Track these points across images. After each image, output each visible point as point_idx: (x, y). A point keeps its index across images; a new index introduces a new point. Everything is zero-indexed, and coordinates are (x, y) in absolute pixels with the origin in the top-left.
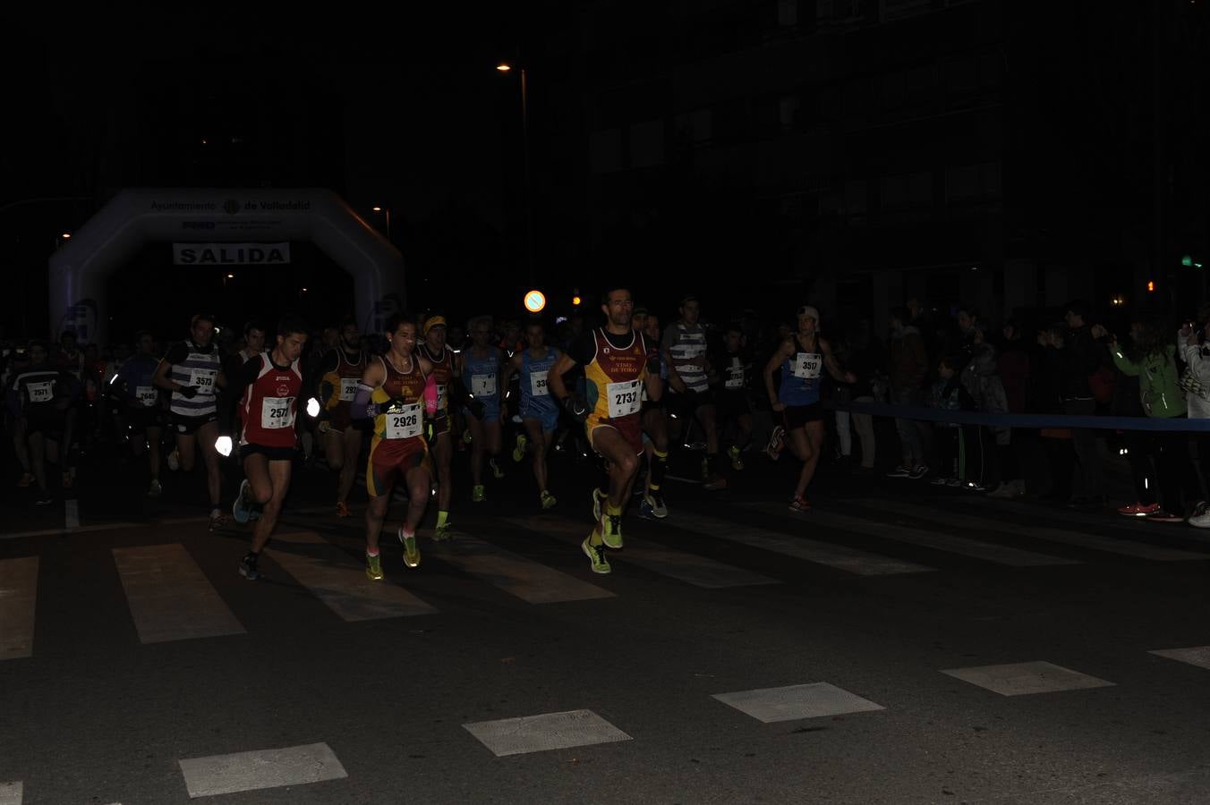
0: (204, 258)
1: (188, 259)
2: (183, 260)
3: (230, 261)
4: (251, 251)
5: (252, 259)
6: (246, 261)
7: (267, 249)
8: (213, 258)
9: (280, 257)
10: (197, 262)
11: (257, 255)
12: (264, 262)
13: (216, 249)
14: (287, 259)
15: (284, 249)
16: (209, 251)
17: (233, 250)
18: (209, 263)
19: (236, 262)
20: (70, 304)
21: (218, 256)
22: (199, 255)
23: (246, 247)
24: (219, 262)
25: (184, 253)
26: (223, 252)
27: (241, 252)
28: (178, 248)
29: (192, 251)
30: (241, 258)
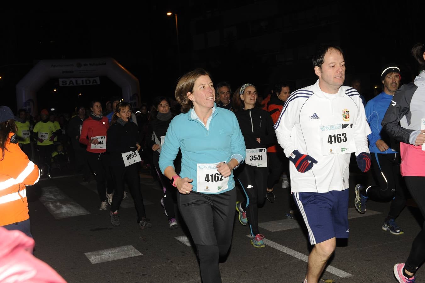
0: (70, 84)
1: (64, 84)
2: (63, 84)
3: (80, 84)
4: (86, 81)
5: (86, 83)
6: (85, 84)
7: (92, 80)
8: (73, 83)
9: (96, 82)
10: (67, 85)
11: (88, 82)
12: (91, 84)
13: (74, 80)
14: (99, 83)
15: (98, 79)
16: (71, 81)
17: (80, 81)
18: (71, 85)
19: (81, 84)
20: (24, 101)
22: (68, 83)
23: (84, 79)
24: (75, 85)
25: (63, 82)
26: (76, 81)
27: (82, 81)
28: (61, 80)
29: (66, 81)
30: (83, 83)
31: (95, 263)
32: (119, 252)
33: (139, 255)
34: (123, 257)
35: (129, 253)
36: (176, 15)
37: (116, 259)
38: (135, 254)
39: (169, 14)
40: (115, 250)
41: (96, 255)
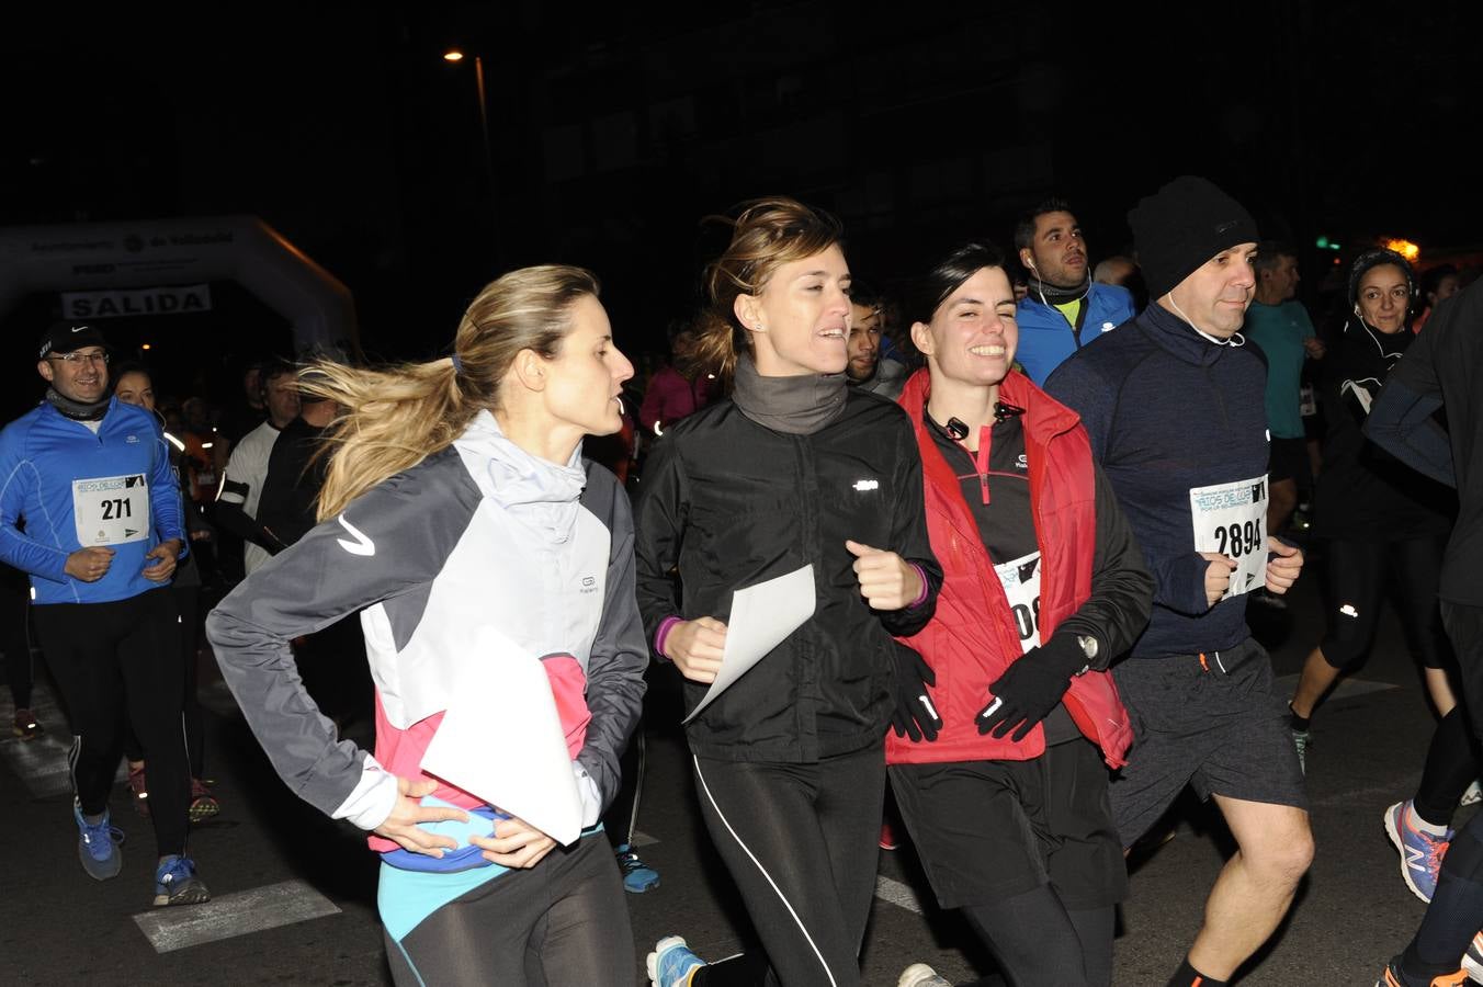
0: (102, 310)
1: (82, 311)
2: (77, 313)
3: (139, 310)
4: (161, 299)
5: (162, 306)
6: (157, 310)
7: (181, 294)
8: (114, 310)
9: (198, 303)
10: (94, 315)
11: (169, 302)
12: (179, 309)
13: (116, 298)
14: (207, 305)
15: (202, 291)
16: (107, 301)
17: (138, 299)
18: (108, 314)
19: (145, 311)
21: (119, 306)
22: (95, 307)
23: (154, 293)
24: (122, 313)
25: (76, 304)
26: (126, 301)
27: (148, 300)
28: (69, 299)
29: (86, 302)
30: (150, 307)
31: (170, 949)
32: (258, 905)
33: (330, 912)
34: (270, 924)
35: (293, 908)
36: (478, 59)
37: (246, 930)
38: (314, 910)
39: (454, 56)
40: (243, 899)
41: (173, 922)
